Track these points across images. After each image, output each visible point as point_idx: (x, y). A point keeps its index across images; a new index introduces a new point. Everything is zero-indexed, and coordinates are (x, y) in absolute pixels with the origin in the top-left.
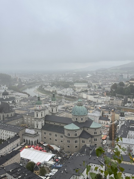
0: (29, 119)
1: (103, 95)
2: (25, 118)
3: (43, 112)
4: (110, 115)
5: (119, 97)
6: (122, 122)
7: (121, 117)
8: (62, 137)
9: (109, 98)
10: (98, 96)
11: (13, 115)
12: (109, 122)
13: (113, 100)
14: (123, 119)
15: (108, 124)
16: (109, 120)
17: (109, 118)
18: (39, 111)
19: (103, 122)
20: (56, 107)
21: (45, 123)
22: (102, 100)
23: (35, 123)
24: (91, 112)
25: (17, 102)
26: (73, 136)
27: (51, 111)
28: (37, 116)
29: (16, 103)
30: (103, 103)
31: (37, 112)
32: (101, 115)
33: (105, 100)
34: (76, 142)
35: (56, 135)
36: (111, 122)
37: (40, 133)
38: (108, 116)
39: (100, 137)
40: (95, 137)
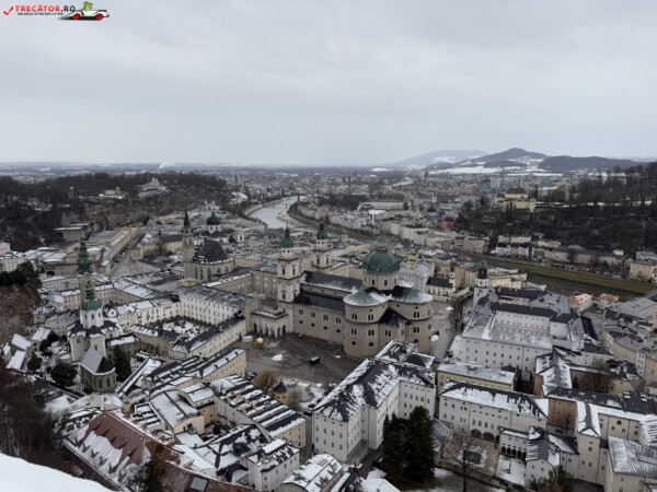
0: (266, 279)
1: (439, 228)
2: (258, 277)
3: (297, 264)
4: (454, 274)
5: (477, 232)
6: (480, 291)
7: (479, 280)
8: (338, 321)
9: (454, 234)
10: (426, 229)
11: (230, 270)
12: (451, 291)
13: (463, 238)
14: (484, 285)
15: (447, 295)
16: (450, 286)
17: (451, 281)
18: (288, 261)
19: (437, 289)
20: (327, 253)
21: (301, 290)
22: (436, 239)
23: (280, 288)
24: (408, 266)
25: (239, 240)
26: (363, 321)
27: (315, 263)
28: (284, 273)
29: (237, 243)
30: (439, 245)
31: (283, 263)
32: (431, 274)
33: (442, 239)
34: (371, 333)
35: (326, 318)
36: (454, 290)
37: (290, 312)
38: (448, 276)
39: (427, 323)
40: (416, 325)
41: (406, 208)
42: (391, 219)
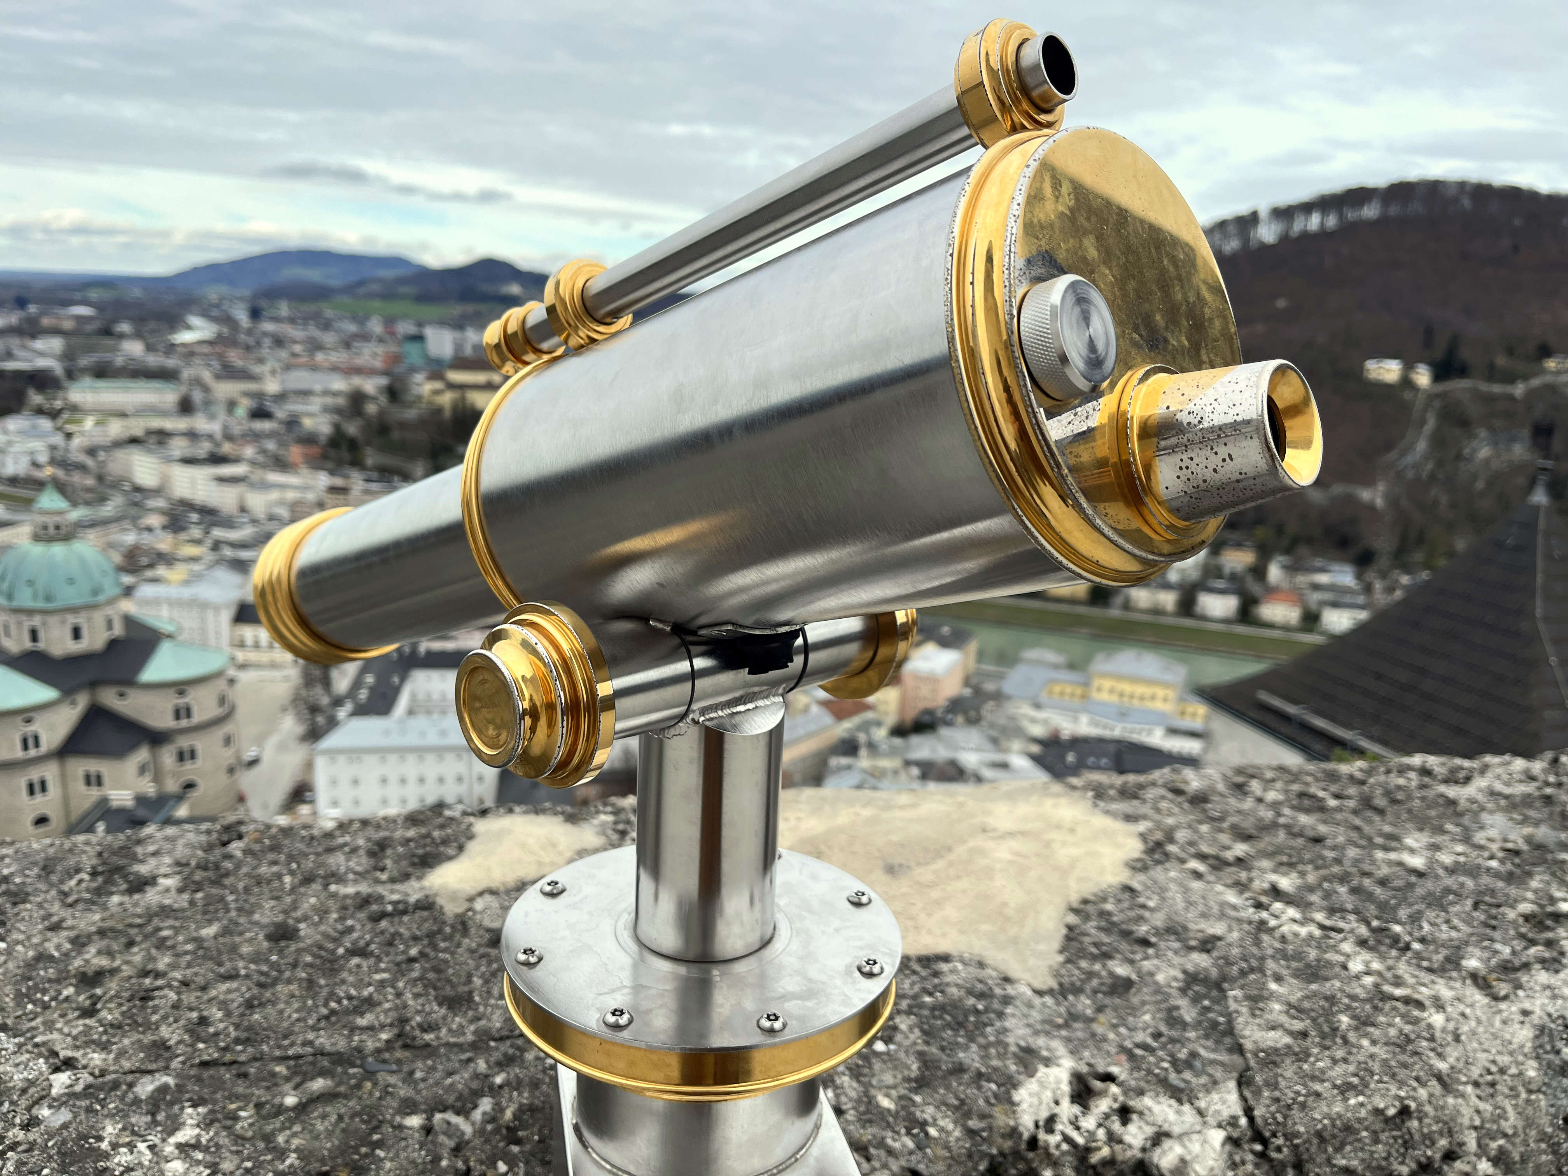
1: (281, 464)
9: (324, 479)
10: (243, 468)
22: (275, 496)
24: (176, 577)
32: (248, 595)
33: (291, 495)
34: (37, 788)
39: (219, 733)
40: (184, 742)
41: (186, 407)
42: (134, 441)
